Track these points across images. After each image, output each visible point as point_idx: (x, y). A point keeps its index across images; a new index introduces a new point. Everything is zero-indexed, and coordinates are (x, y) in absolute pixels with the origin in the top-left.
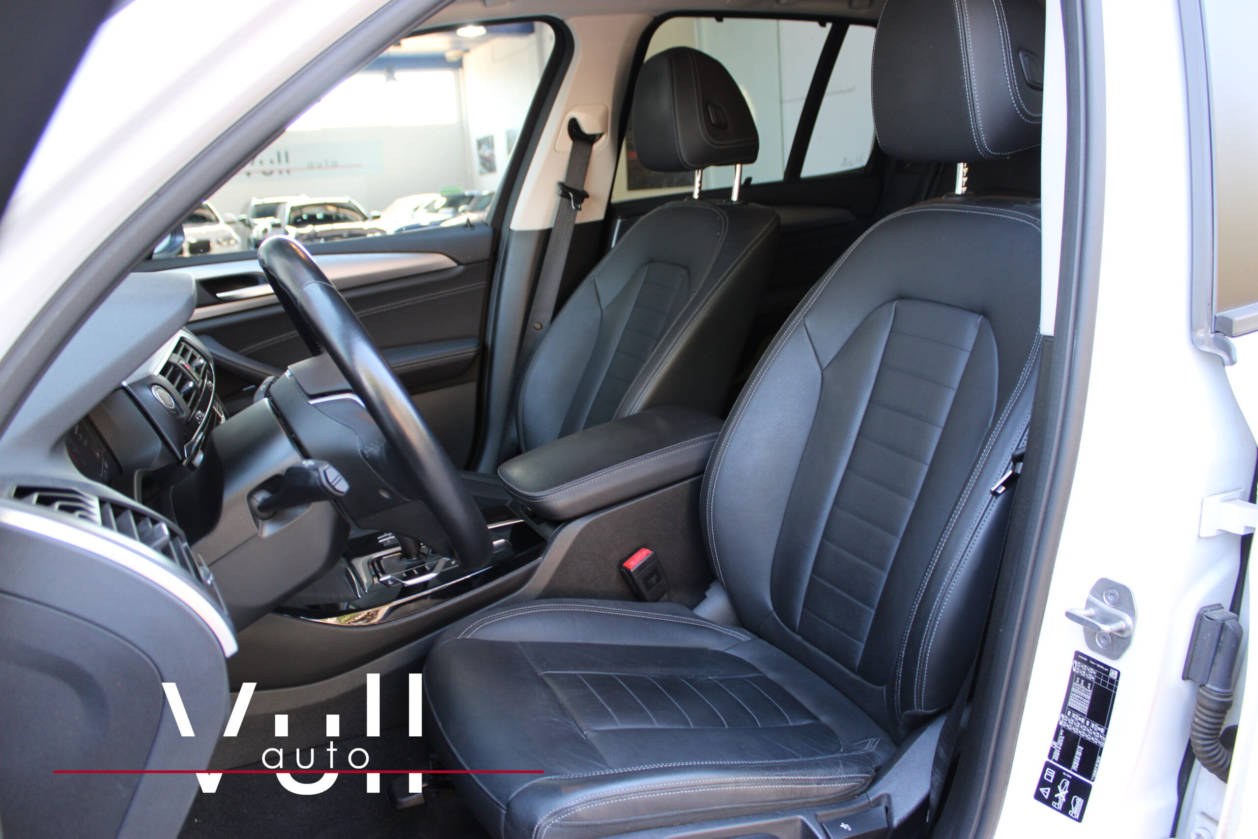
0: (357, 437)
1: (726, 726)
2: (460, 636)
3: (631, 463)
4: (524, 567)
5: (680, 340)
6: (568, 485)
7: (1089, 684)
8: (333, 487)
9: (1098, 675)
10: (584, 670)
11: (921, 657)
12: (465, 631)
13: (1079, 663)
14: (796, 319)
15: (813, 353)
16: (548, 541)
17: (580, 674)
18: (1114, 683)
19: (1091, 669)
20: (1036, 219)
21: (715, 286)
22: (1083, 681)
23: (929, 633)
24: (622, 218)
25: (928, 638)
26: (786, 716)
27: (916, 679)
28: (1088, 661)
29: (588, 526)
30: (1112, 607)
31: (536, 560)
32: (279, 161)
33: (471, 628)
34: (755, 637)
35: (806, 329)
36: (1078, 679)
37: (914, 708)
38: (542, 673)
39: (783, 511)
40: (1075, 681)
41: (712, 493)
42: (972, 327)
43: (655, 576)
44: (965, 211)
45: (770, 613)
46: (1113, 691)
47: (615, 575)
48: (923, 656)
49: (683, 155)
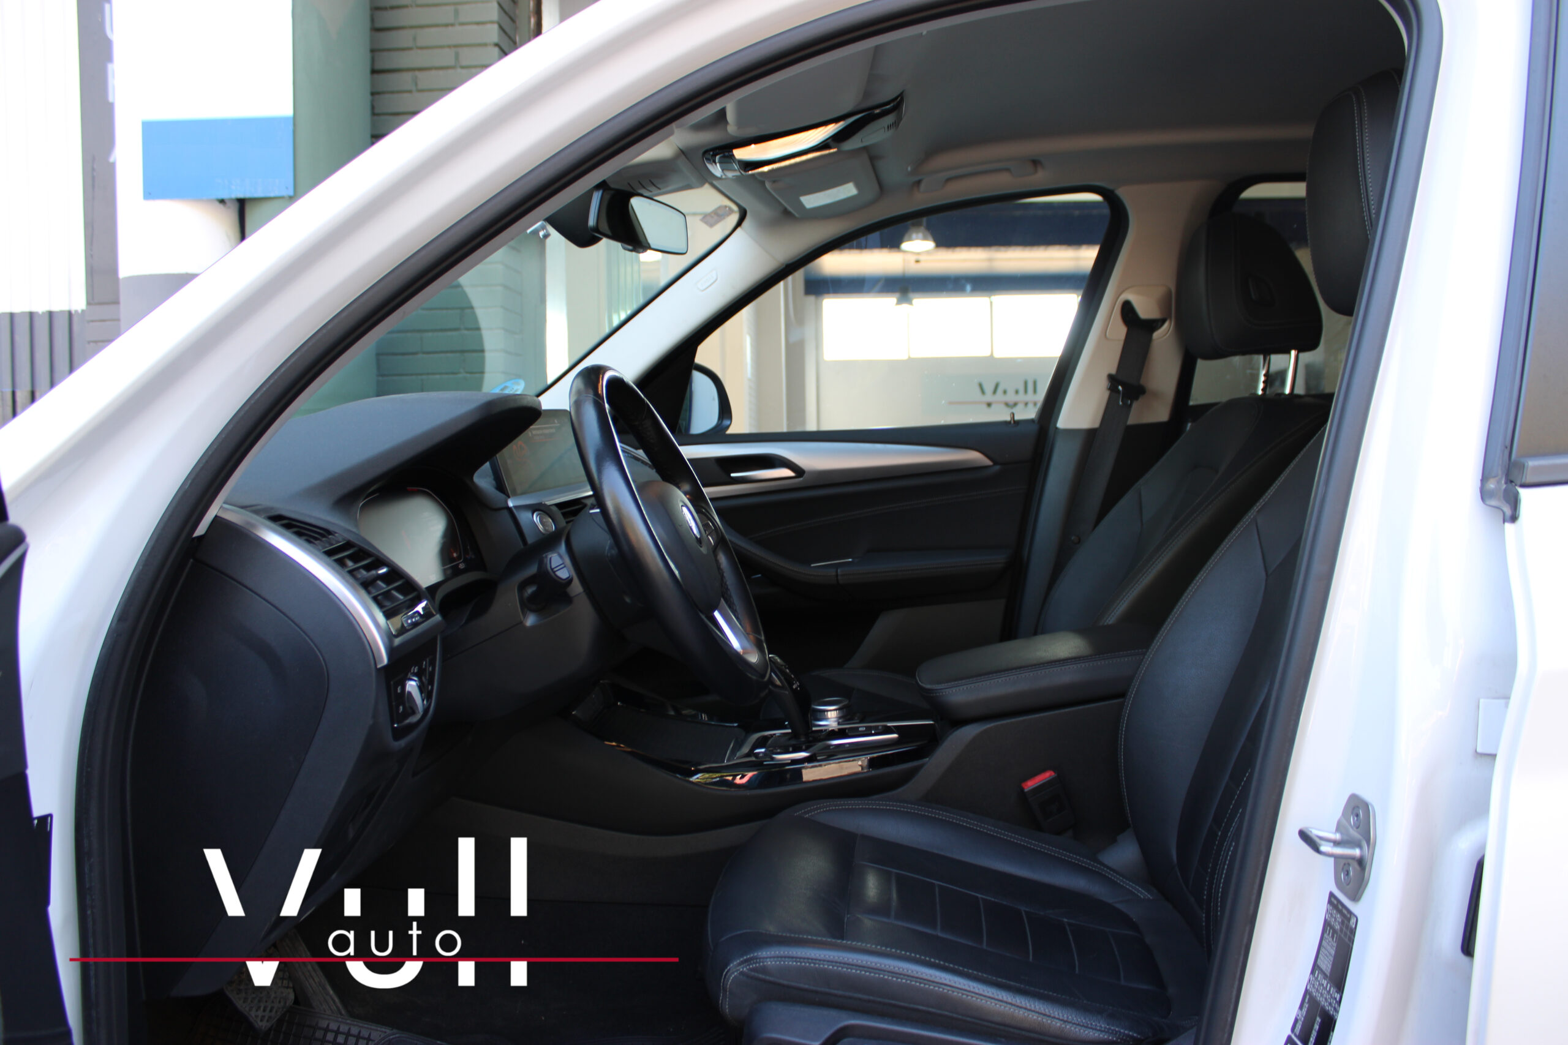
2: (798, 813)
7: (1335, 935)
9: (1342, 922)
12: (806, 810)
13: (1331, 908)
15: (1260, 557)
19: (1338, 916)
22: (1331, 931)
28: (1337, 905)
29: (984, 732)
30: (1356, 831)
31: (921, 760)
32: (1026, 391)
33: (814, 808)
36: (1328, 928)
38: (857, 862)
40: (1326, 931)
43: (1056, 803)
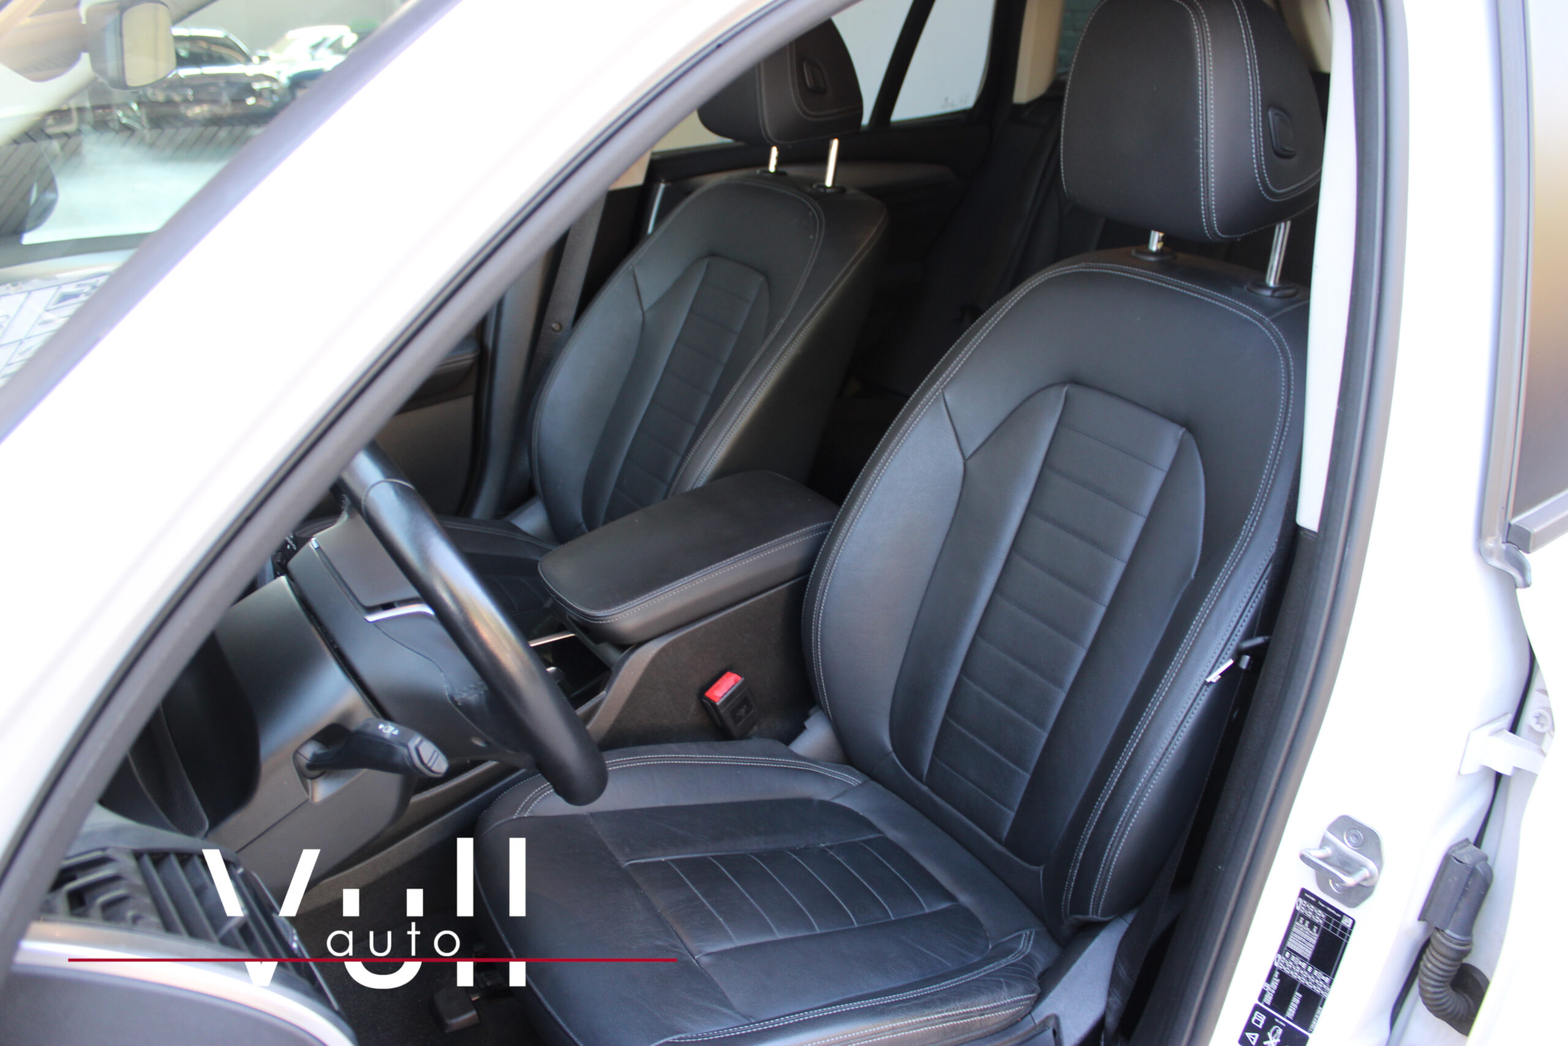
0: (442, 675)
1: (855, 923)
2: (516, 814)
3: (718, 568)
4: (584, 706)
5: (764, 383)
6: (639, 601)
7: (1316, 927)
8: (430, 769)
9: (1328, 919)
10: (677, 854)
11: (1105, 864)
12: (522, 806)
13: (1305, 902)
14: (932, 390)
15: (953, 438)
16: (613, 669)
17: (672, 861)
18: (1346, 932)
19: (1320, 911)
20: (1264, 317)
21: (809, 313)
22: (1307, 923)
23: (1117, 839)
24: (666, 182)
25: (1116, 844)
26: (921, 899)
27: (1096, 887)
28: (1317, 902)
29: (663, 651)
30: (1354, 850)
31: (598, 696)
33: (529, 800)
34: (867, 778)
35: (946, 405)
36: (1302, 919)
37: (1087, 914)
38: (627, 864)
39: (908, 633)
40: (1298, 921)
41: (820, 608)
42: (1170, 438)
43: (745, 706)
44: (1167, 286)
45: (888, 755)
46: (1345, 940)
47: (693, 706)
48: (1108, 863)
49: (768, 128)
